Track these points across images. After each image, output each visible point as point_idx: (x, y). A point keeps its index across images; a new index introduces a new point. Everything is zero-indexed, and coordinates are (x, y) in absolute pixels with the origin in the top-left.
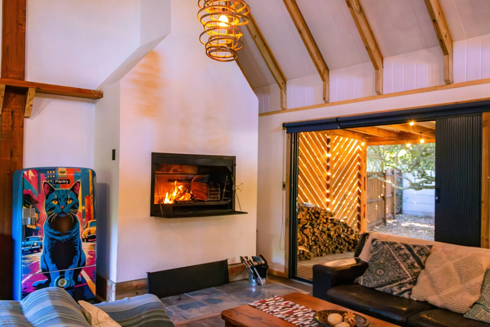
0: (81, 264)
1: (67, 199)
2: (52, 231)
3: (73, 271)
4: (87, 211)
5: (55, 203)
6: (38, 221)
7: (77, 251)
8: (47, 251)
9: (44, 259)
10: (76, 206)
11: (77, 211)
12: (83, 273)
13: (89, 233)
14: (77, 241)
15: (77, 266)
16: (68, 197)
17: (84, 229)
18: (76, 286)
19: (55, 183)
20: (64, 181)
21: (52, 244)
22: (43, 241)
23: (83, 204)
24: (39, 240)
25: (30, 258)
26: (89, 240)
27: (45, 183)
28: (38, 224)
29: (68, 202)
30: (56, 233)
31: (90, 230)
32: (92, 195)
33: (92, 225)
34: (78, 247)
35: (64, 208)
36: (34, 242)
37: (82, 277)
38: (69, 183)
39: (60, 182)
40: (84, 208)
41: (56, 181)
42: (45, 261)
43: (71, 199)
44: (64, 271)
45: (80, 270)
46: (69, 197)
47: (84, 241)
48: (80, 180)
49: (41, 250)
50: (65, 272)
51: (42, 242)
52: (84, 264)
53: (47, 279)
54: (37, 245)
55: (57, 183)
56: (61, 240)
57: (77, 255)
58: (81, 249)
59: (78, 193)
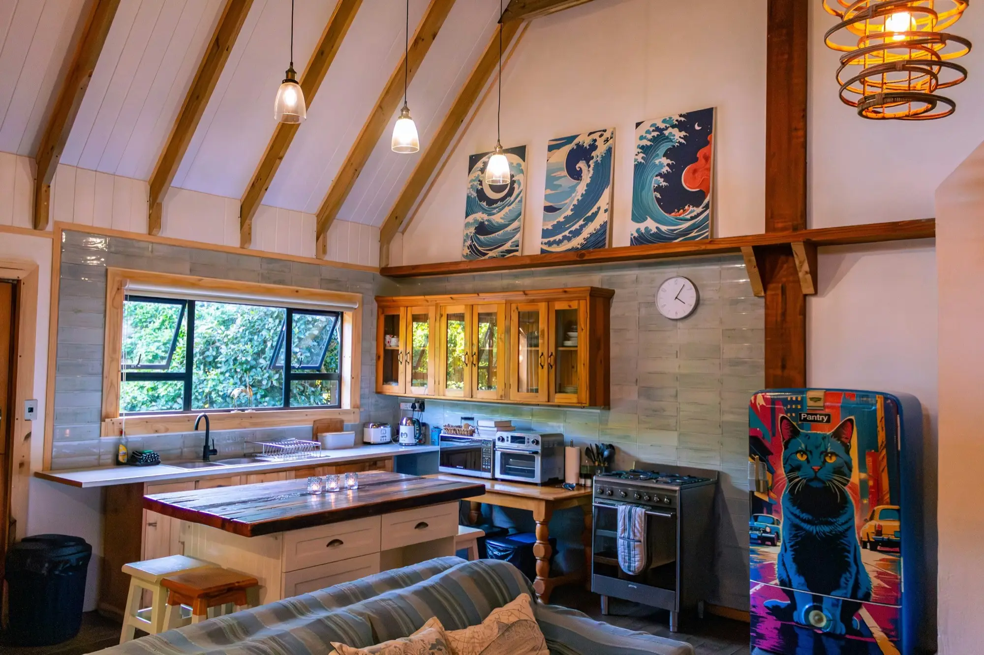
0: (861, 594)
1: (825, 453)
2: (797, 512)
3: (841, 603)
4: (871, 483)
5: (801, 458)
6: (771, 486)
7: (848, 564)
8: (789, 549)
9: (783, 560)
10: (846, 470)
11: (848, 481)
12: (864, 613)
13: (879, 532)
14: (849, 542)
15: (849, 596)
16: (827, 450)
17: (866, 521)
18: (848, 636)
19: (801, 420)
20: (818, 416)
21: (795, 536)
22: (781, 527)
23: (862, 466)
24: (773, 523)
25: (759, 553)
26: (879, 548)
27: (783, 418)
28: (772, 494)
29: (828, 459)
30: (805, 516)
31: (880, 527)
32: (884, 452)
33: (884, 515)
34: (851, 556)
35: (819, 470)
36: (767, 526)
37: (862, 622)
38: (828, 421)
39: (810, 418)
40: (863, 476)
41: (803, 414)
42: (784, 564)
43: (833, 454)
44: (822, 597)
45: (859, 606)
46: (829, 450)
47: (865, 547)
48: (852, 417)
49: (778, 544)
50: (824, 599)
51: (779, 529)
52: (867, 596)
53: (789, 602)
54: (770, 533)
55: (805, 420)
56: (814, 532)
57: (850, 573)
58: (858, 562)
59: (850, 442)
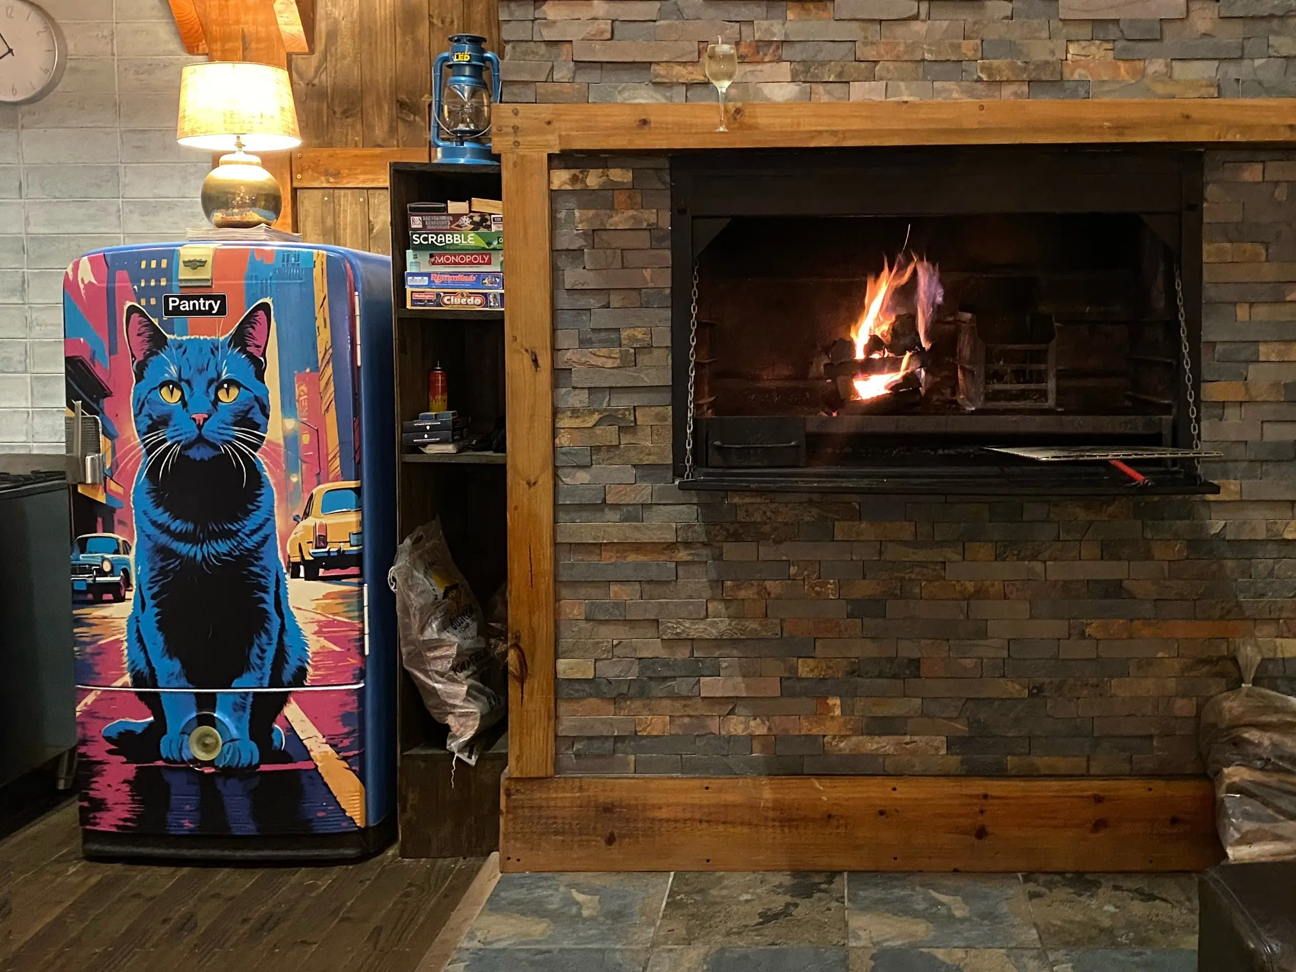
0: (288, 674)
1: (217, 383)
2: (164, 518)
3: (250, 699)
4: (306, 439)
5: (171, 398)
6: (111, 468)
7: (264, 616)
8: (149, 603)
9: (138, 630)
10: (258, 417)
11: (262, 438)
12: (292, 712)
13: (321, 541)
14: (264, 568)
15: (266, 681)
16: (219, 375)
17: (296, 519)
18: (264, 768)
19: (168, 313)
20: (202, 301)
21: (163, 572)
22: (131, 557)
23: (288, 406)
24: (117, 552)
25: (91, 621)
26: (321, 572)
27: (132, 310)
28: (113, 486)
29: (222, 395)
30: (177, 525)
31: (325, 527)
32: (329, 370)
33: (332, 503)
34: (270, 598)
35: (205, 420)
36: (104, 559)
37: (291, 730)
38: (222, 311)
39: (186, 306)
40: (290, 424)
41: (171, 299)
42: (140, 639)
43: (231, 382)
44: (215, 693)
45: (283, 699)
46: (224, 376)
47: (295, 575)
48: (268, 300)
49: (128, 595)
50: (218, 696)
51: (128, 564)
52: (300, 677)
53: (152, 718)
54: (112, 573)
55: (177, 311)
56: (199, 557)
57: (267, 632)
58: (284, 611)
59: (264, 355)
